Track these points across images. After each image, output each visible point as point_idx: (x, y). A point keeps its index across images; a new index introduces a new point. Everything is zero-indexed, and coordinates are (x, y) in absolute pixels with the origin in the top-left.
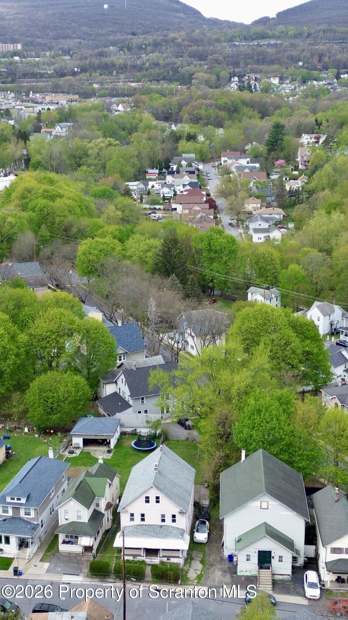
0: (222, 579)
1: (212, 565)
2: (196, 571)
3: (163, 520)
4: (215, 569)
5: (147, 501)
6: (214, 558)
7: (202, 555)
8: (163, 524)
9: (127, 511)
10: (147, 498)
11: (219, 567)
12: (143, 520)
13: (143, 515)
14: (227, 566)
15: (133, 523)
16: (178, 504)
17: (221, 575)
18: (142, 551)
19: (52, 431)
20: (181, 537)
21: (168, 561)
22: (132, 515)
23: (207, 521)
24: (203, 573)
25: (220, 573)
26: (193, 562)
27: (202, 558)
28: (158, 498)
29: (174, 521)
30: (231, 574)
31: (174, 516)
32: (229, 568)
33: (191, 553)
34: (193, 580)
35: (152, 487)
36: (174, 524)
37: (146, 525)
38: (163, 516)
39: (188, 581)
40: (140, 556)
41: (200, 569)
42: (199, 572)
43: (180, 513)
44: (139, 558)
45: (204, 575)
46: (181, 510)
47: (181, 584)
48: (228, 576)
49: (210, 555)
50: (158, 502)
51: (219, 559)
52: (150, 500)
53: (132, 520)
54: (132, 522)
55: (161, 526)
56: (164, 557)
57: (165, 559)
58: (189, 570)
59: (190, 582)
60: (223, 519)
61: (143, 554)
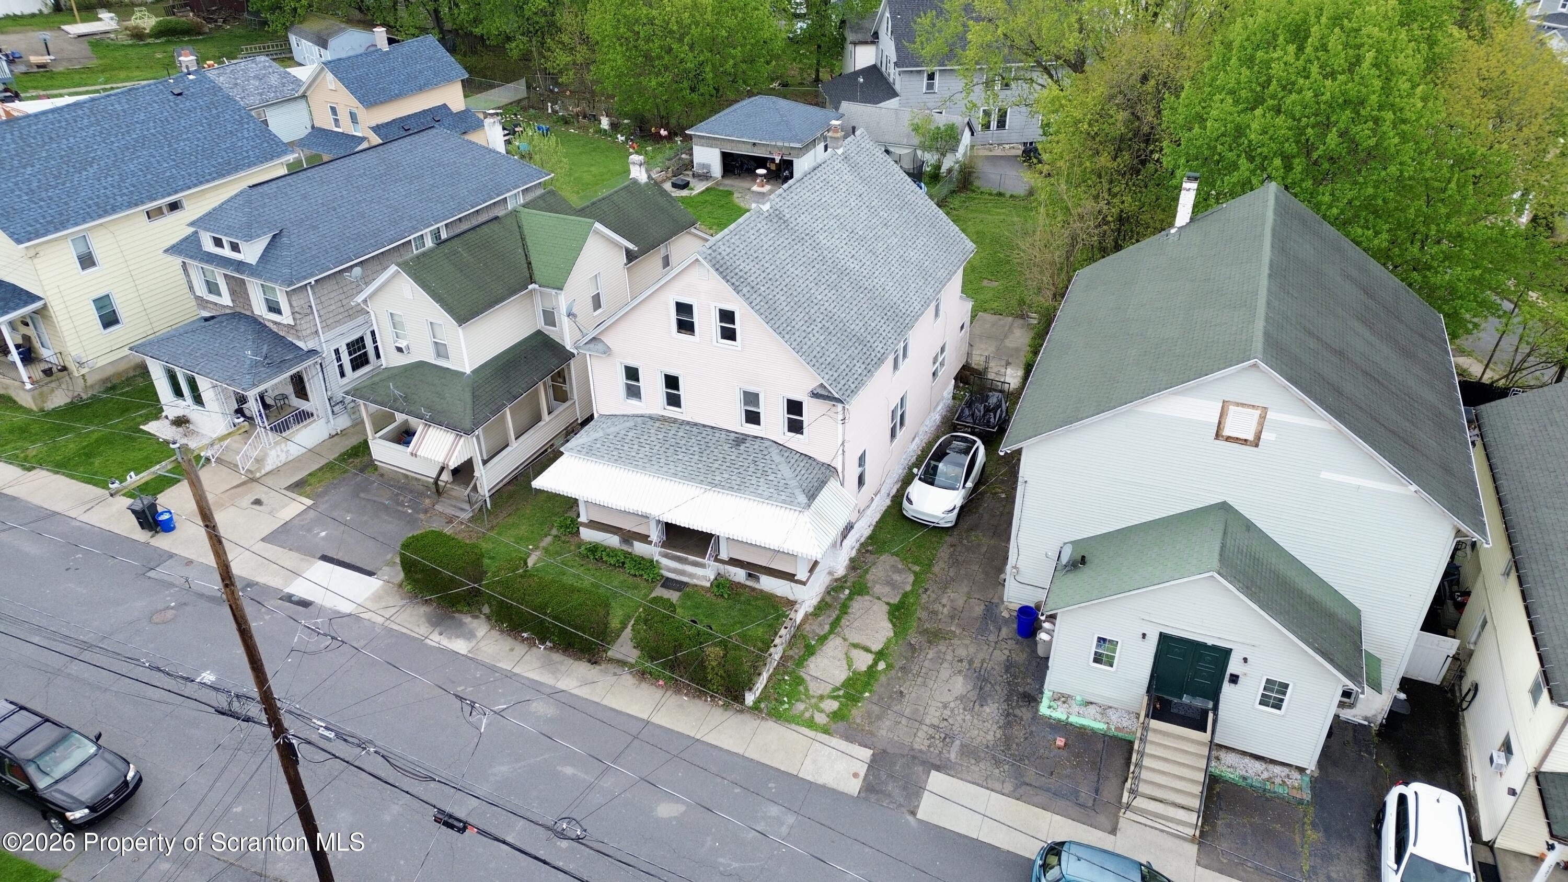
0: (961, 718)
1: (934, 636)
2: (856, 654)
3: (753, 418)
4: (940, 659)
5: (686, 326)
6: (960, 602)
7: (911, 578)
8: (751, 429)
9: (607, 351)
10: (684, 309)
11: (962, 652)
12: (674, 401)
13: (672, 382)
14: (1000, 656)
15: (633, 407)
16: (814, 360)
17: (962, 698)
18: (653, 525)
19: (663, 132)
20: (802, 499)
21: (750, 583)
22: (632, 373)
23: (979, 443)
24: (882, 666)
25: (960, 685)
26: (858, 605)
27: (905, 595)
28: (727, 316)
29: (796, 427)
30: (1008, 700)
31: (794, 407)
32: (1009, 666)
33: (870, 558)
34: (822, 698)
35: (697, 260)
36: (793, 441)
37: (683, 423)
38: (751, 398)
39: (793, 696)
40: (644, 539)
41: (876, 647)
42: (863, 661)
43: (815, 395)
44: (639, 548)
45: (883, 679)
46: (822, 385)
47: (756, 708)
48: (992, 710)
49: (944, 587)
50: (729, 334)
51: (979, 610)
52: (696, 319)
53: (634, 392)
54: (633, 402)
55: (740, 440)
56: (734, 562)
57: (739, 575)
58: (823, 639)
59: (801, 706)
60: (1019, 452)
61: (655, 534)
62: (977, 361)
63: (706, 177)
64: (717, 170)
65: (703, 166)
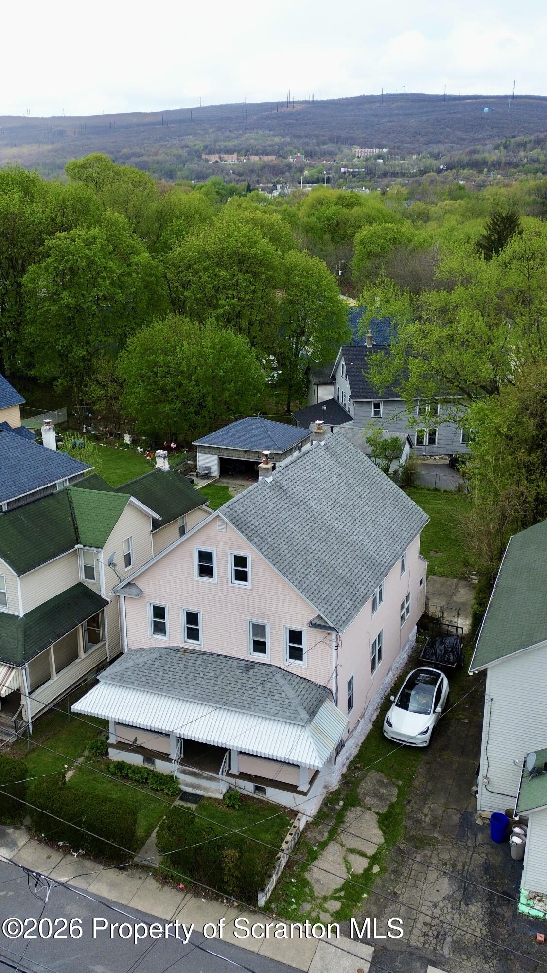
0: (450, 916)
1: (420, 842)
2: (352, 858)
3: (260, 647)
4: (426, 864)
5: (206, 570)
6: (440, 812)
7: (395, 791)
8: (259, 657)
9: (140, 594)
10: (205, 557)
11: (446, 856)
12: (193, 634)
13: (192, 618)
14: (479, 859)
15: (160, 641)
16: (312, 594)
17: (448, 898)
18: (173, 741)
19: (173, 445)
20: (304, 715)
21: (259, 796)
22: (159, 612)
23: (443, 675)
24: (376, 869)
25: (445, 886)
26: (352, 814)
27: (392, 806)
28: (241, 561)
29: (296, 654)
30: (490, 898)
31: (295, 636)
32: (487, 868)
33: (358, 774)
34: (325, 898)
35: (218, 516)
36: (295, 666)
37: (201, 653)
38: (259, 629)
39: (301, 897)
40: (165, 757)
41: (371, 851)
42: (360, 865)
43: (313, 625)
44: (161, 766)
45: (378, 881)
46: (319, 617)
47: (266, 910)
48: (476, 908)
49: (425, 797)
50: (241, 576)
51: (456, 818)
52: (215, 565)
53: (159, 628)
54: (159, 637)
55: (249, 666)
56: (244, 776)
57: (248, 787)
58: (323, 845)
59: (307, 907)
60: (483, 674)
61: (175, 753)
62: (434, 611)
63: (207, 476)
64: (215, 471)
65: (205, 468)
